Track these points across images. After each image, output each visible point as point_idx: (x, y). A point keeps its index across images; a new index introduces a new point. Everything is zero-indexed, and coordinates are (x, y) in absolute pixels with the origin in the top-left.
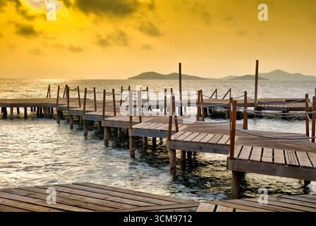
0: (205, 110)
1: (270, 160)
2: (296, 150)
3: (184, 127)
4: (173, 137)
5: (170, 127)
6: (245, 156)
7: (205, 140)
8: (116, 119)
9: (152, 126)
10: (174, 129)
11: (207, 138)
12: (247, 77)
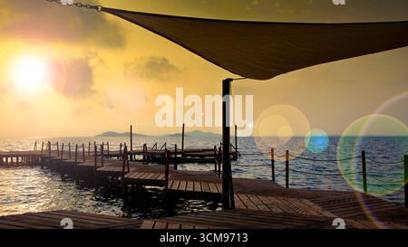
0: (148, 157)
1: (192, 189)
2: (208, 182)
3: (134, 169)
4: (125, 176)
5: (124, 169)
6: (175, 187)
7: (148, 178)
8: (85, 164)
9: (111, 169)
10: (126, 170)
11: (150, 176)
12: (177, 135)
